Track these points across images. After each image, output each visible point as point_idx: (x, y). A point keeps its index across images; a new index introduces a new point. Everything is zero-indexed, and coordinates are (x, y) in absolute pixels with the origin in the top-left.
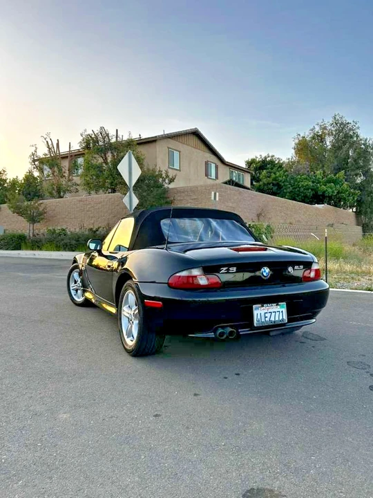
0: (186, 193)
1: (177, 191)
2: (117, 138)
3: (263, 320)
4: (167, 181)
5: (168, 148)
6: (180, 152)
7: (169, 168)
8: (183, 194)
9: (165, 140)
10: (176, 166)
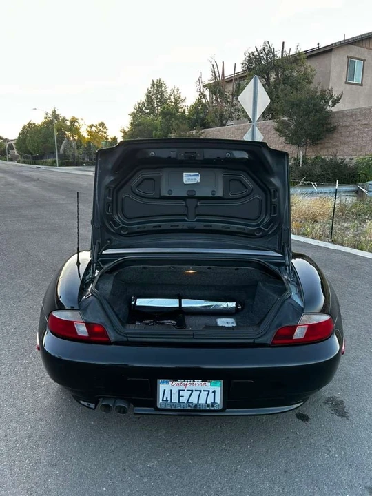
0: (354, 117)
1: (342, 114)
2: (282, 52)
3: (175, 399)
4: (330, 103)
5: (348, 57)
6: (364, 61)
7: (346, 83)
8: (349, 119)
9: (346, 48)
10: (357, 80)
